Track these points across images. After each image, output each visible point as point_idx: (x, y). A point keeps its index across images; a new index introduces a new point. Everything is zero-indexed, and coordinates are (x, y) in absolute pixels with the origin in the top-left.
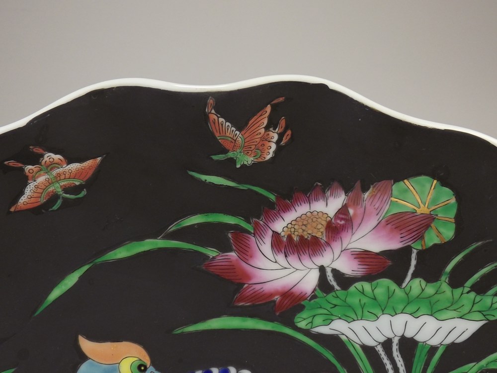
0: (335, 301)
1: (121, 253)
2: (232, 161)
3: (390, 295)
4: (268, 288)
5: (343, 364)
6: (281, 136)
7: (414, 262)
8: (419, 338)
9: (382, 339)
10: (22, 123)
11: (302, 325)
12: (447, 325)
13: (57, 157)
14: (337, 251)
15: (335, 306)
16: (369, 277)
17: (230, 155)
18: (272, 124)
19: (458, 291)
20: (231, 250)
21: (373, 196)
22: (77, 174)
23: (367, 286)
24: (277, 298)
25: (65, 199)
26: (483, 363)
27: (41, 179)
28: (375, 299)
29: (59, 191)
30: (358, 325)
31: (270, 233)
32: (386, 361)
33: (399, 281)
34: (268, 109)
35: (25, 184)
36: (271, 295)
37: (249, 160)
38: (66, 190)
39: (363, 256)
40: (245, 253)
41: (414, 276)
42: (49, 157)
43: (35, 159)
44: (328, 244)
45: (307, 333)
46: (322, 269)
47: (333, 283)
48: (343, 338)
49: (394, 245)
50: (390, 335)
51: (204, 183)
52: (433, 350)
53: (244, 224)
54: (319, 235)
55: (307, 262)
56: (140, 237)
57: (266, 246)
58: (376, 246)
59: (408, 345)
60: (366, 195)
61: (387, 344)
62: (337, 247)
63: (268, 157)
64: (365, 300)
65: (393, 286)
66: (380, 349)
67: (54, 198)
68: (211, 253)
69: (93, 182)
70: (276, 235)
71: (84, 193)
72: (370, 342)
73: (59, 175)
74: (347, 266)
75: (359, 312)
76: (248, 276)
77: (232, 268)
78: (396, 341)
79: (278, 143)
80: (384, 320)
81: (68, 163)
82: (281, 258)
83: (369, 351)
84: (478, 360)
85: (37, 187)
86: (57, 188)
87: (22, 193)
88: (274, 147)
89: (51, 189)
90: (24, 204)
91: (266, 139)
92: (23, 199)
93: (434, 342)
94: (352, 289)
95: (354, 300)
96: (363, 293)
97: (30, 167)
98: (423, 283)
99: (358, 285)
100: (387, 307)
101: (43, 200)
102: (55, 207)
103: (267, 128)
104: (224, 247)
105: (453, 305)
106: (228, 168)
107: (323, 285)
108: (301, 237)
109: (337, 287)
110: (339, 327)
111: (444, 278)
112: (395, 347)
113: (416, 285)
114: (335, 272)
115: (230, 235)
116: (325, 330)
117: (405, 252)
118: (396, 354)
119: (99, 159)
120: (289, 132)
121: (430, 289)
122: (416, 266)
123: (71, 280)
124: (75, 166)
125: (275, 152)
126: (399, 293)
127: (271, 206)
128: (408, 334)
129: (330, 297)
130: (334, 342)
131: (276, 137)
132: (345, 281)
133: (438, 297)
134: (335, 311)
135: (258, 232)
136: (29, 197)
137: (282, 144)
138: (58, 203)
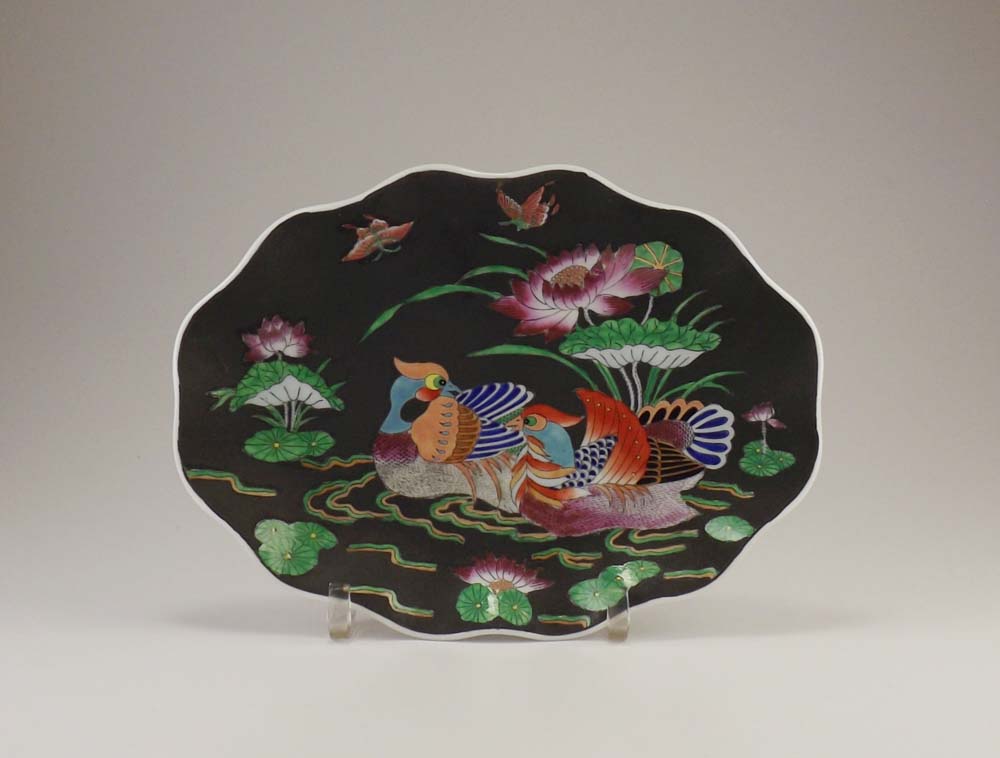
0: (591, 335)
1: (426, 295)
2: (514, 227)
3: (632, 331)
4: (540, 323)
5: (595, 382)
6: (551, 209)
7: (651, 306)
8: (653, 363)
9: (625, 363)
10: (360, 197)
11: (565, 352)
12: (674, 354)
13: (382, 222)
14: (593, 296)
15: (590, 338)
16: (615, 317)
17: (513, 222)
18: (545, 200)
19: (683, 329)
20: (511, 294)
21: (620, 256)
22: (397, 234)
23: (614, 324)
24: (546, 331)
25: (385, 254)
26: (700, 382)
27: (368, 238)
28: (620, 333)
29: (381, 246)
30: (607, 353)
31: (542, 282)
32: (627, 379)
33: (639, 320)
34: (543, 189)
35: (355, 242)
36: (542, 328)
37: (527, 226)
38: (387, 246)
39: (612, 301)
40: (523, 297)
41: (651, 316)
42: (377, 222)
43: (366, 224)
44: (586, 291)
45: (568, 358)
46: (581, 310)
47: (590, 321)
48: (595, 361)
49: (636, 292)
50: (632, 361)
51: (492, 242)
52: (663, 372)
53: (522, 275)
54: (579, 284)
55: (570, 304)
56: (442, 282)
57: (539, 292)
58: (623, 293)
59: (644, 368)
60: (616, 254)
61: (628, 367)
62: (593, 294)
63: (543, 222)
64: (613, 334)
65: (634, 324)
66: (623, 371)
67: (376, 252)
68: (496, 296)
69: (407, 240)
70: (546, 283)
71: (399, 248)
72: (616, 366)
73: (381, 235)
74: (600, 308)
75: (608, 344)
76: (523, 314)
77: (511, 308)
78: (635, 365)
79: (549, 213)
80: (627, 349)
81: (390, 226)
82: (550, 301)
83: (615, 372)
84: (697, 380)
85: (364, 243)
86: (379, 244)
87: (352, 248)
88: (546, 216)
89: (375, 245)
90: (353, 256)
91: (541, 210)
92: (352, 252)
93: (663, 367)
94: (603, 325)
95: (604, 334)
96: (611, 328)
97: (361, 229)
98: (657, 321)
99: (608, 322)
100: (630, 339)
101: (368, 253)
102: (377, 259)
103: (541, 202)
104: (506, 292)
105: (680, 338)
106: (510, 232)
107: (581, 322)
108: (566, 285)
109: (591, 324)
110: (592, 354)
111: (674, 319)
112: (634, 370)
113: (651, 324)
114: (590, 311)
115: (511, 283)
116: (582, 356)
117: (644, 299)
118: (635, 375)
119: (412, 223)
120: (558, 206)
121: (662, 327)
122: (652, 309)
123: (389, 315)
124: (394, 228)
125: (547, 220)
126: (639, 329)
127: (543, 260)
128: (645, 360)
129: (586, 331)
130: (588, 365)
131: (547, 209)
132: (598, 319)
133: (667, 333)
134: (589, 342)
135: (533, 280)
136: (357, 251)
137: (553, 213)
138: (379, 256)
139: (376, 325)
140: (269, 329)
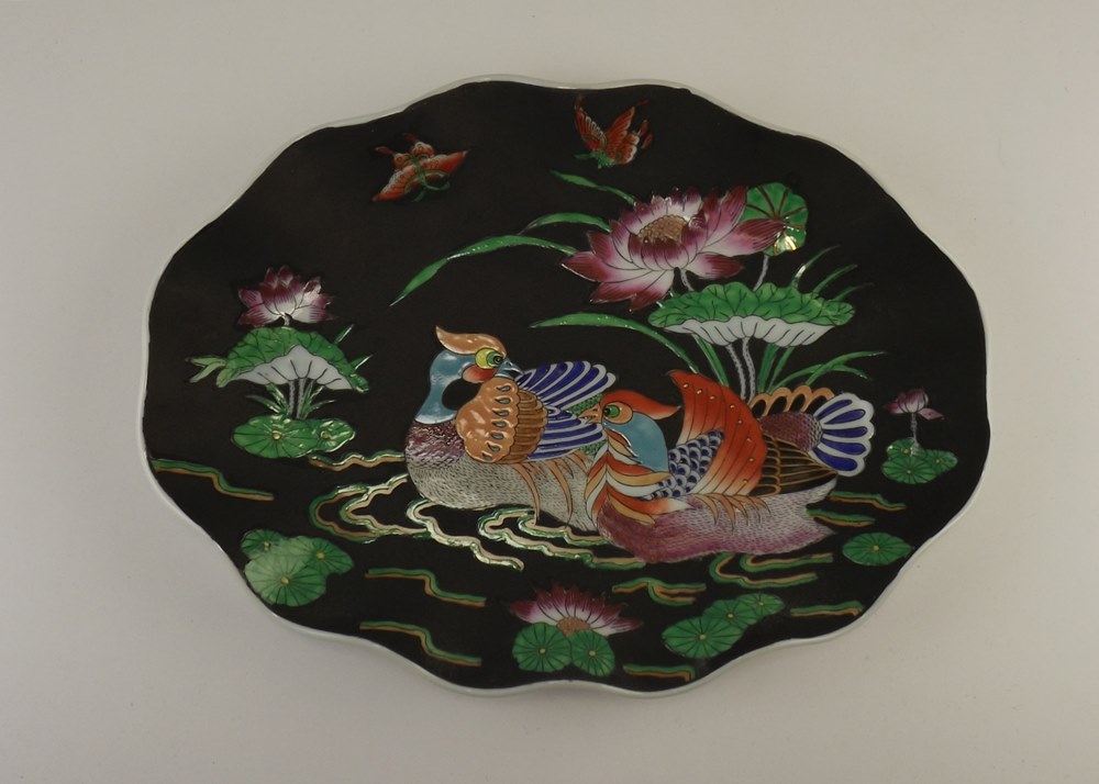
0: (689, 302)
3: (742, 298)
4: (623, 287)
5: (695, 363)
6: (642, 139)
7: (765, 268)
8: (769, 339)
9: (733, 339)
10: (399, 108)
11: (656, 323)
12: (796, 328)
13: (427, 147)
14: (692, 254)
15: (689, 306)
16: (721, 281)
17: (593, 155)
19: (808, 296)
20: (588, 249)
21: (728, 203)
22: (444, 167)
23: (720, 289)
24: (632, 297)
25: (428, 191)
26: (829, 364)
27: (408, 169)
28: (727, 301)
29: (424, 182)
30: (709, 326)
31: (628, 234)
32: (736, 360)
33: (751, 285)
34: (633, 111)
35: (391, 173)
36: (627, 294)
37: (611, 162)
38: (431, 181)
39: (717, 260)
40: (604, 253)
41: (766, 280)
42: (421, 146)
43: (405, 147)
44: (683, 247)
45: (660, 331)
46: (677, 271)
47: (688, 285)
48: (694, 336)
49: (748, 251)
50: (741, 336)
51: (566, 183)
52: (782, 350)
53: (601, 225)
54: (675, 239)
55: (663, 264)
56: (500, 233)
57: (624, 248)
58: (730, 251)
59: (758, 346)
60: (722, 201)
61: (737, 344)
62: (692, 251)
63: (629, 160)
64: (717, 302)
65: (745, 289)
66: (730, 349)
67: (417, 188)
68: (568, 251)
70: (633, 236)
71: (447, 186)
72: (721, 342)
73: (425, 165)
74: (700, 269)
75: (712, 313)
76: (604, 275)
77: (588, 268)
78: (746, 341)
79: (639, 146)
80: (735, 321)
81: (436, 154)
82: (637, 260)
83: (719, 350)
84: (824, 362)
85: (402, 177)
86: (421, 179)
87: (387, 182)
88: (635, 150)
89: (416, 180)
90: (390, 193)
91: (628, 141)
92: (387, 189)
93: (783, 343)
94: (705, 290)
95: (706, 301)
96: (716, 294)
97: (400, 155)
98: (774, 288)
99: (712, 287)
100: (739, 309)
101: (407, 190)
102: (418, 198)
103: (630, 130)
104: (582, 246)
105: (803, 309)
106: (589, 169)
107: (678, 286)
108: (658, 240)
109: (691, 289)
110: (692, 326)
111: (794, 284)
112: (745, 347)
113: (767, 290)
114: (688, 273)
115: (588, 235)
116: (677, 329)
117: (758, 257)
118: (746, 353)
119: (465, 153)
120: (650, 136)
121: (780, 294)
122: (767, 272)
123: (431, 271)
124: (441, 158)
125: (636, 156)
126: (750, 296)
127: (630, 208)
128: (758, 335)
129: (685, 296)
130: (686, 341)
131: (637, 141)
132: (699, 283)
133: (788, 301)
134: (688, 311)
135: (617, 233)
136: (394, 188)
137: (643, 147)
138: (422, 194)
139: (414, 284)
140: (275, 285)
